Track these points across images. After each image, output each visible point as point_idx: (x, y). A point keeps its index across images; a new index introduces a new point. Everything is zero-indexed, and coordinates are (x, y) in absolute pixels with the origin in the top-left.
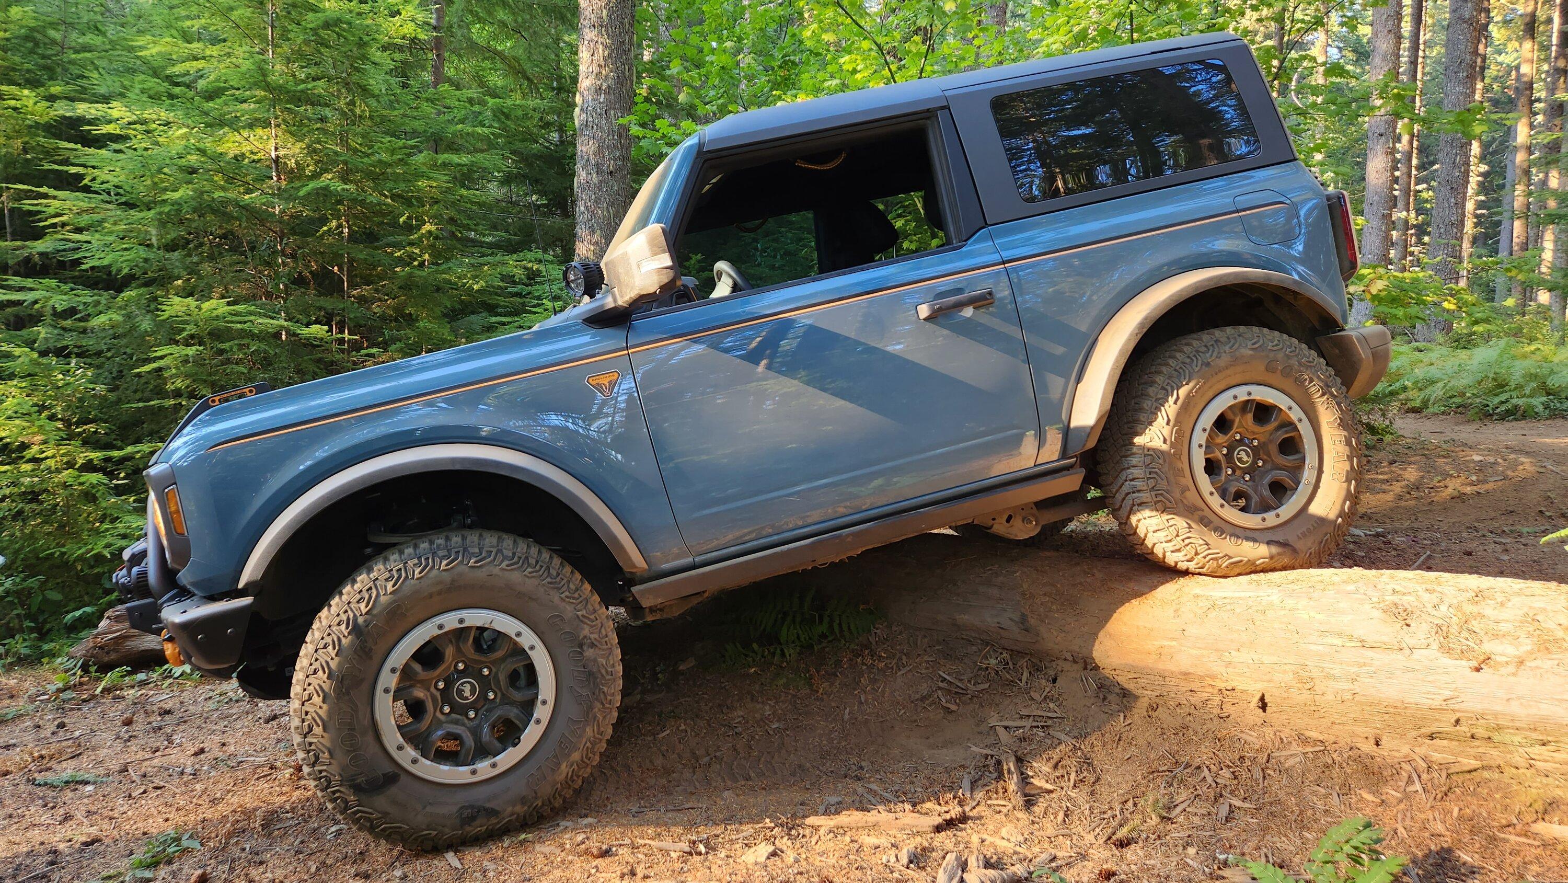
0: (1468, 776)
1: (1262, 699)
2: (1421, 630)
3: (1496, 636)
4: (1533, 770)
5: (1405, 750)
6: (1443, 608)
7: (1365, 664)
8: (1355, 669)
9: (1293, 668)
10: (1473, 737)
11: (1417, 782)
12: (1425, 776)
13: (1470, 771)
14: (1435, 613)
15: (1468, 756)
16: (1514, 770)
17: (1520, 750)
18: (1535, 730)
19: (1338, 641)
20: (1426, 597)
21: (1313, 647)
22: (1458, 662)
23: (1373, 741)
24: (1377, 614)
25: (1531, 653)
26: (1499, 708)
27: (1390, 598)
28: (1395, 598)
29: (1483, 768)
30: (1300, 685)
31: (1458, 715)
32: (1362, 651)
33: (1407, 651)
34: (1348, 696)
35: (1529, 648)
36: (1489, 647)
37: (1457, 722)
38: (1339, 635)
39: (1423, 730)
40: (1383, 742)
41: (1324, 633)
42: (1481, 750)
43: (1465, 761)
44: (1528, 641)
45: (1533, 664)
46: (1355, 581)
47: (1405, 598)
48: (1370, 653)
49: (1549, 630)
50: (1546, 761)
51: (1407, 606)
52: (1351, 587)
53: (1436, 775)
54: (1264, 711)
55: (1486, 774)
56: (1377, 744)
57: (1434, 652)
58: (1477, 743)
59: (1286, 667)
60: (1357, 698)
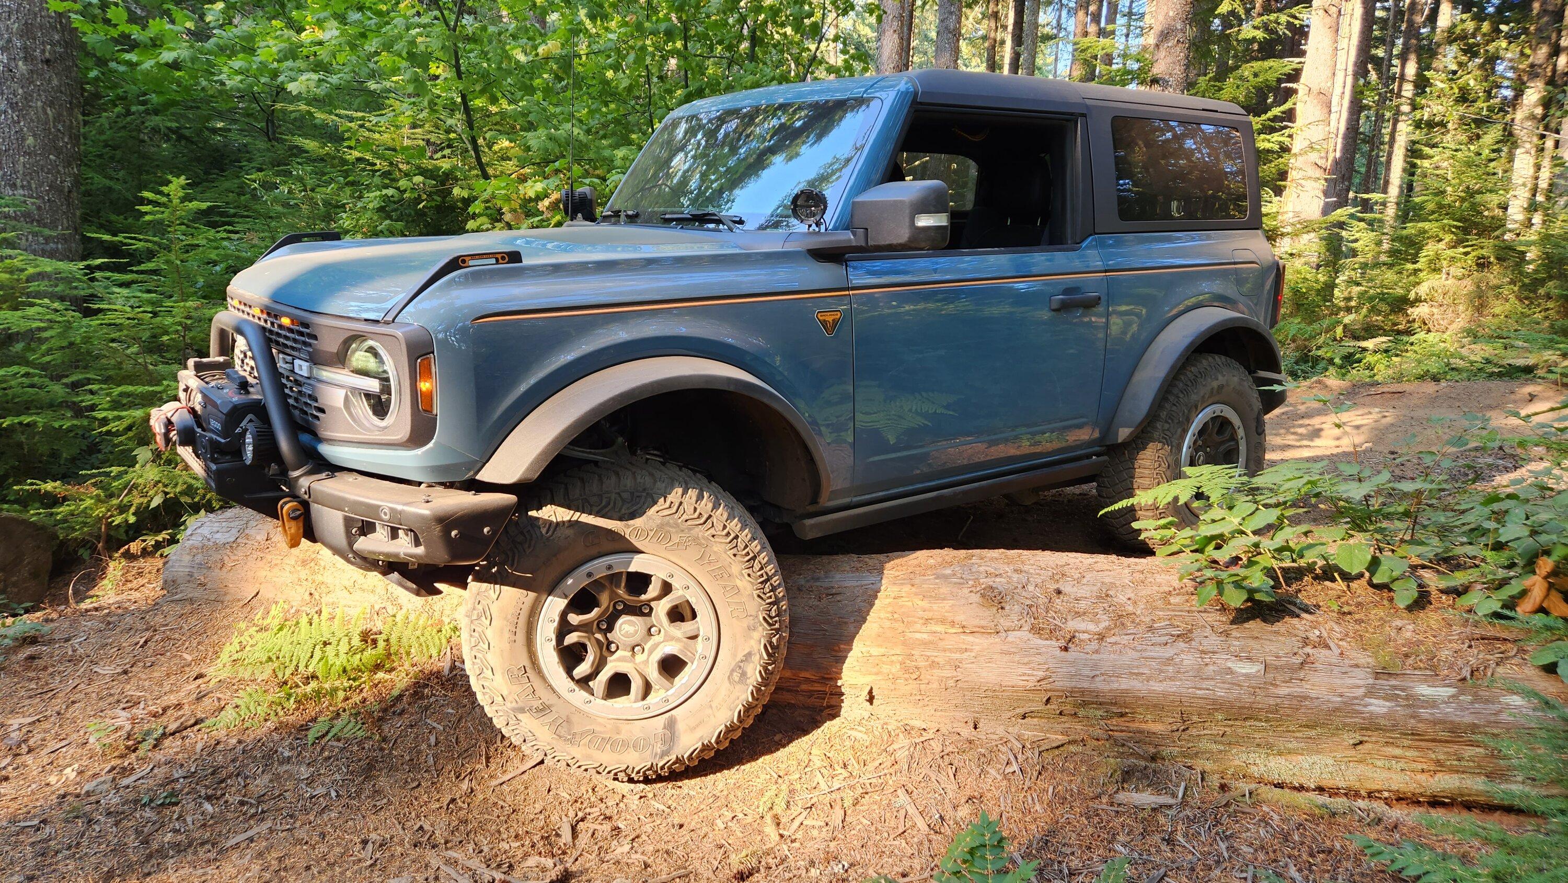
0: (1057, 752)
1: (870, 692)
2: (1012, 609)
3: (1078, 614)
4: (1112, 741)
5: (1000, 731)
6: (1031, 588)
7: (966, 650)
8: (958, 656)
9: (900, 658)
10: (1061, 714)
11: (1014, 762)
12: (1020, 756)
13: (1058, 747)
14: (1024, 594)
15: (1056, 733)
16: (1096, 743)
17: (1102, 723)
18: (1115, 704)
19: (939, 628)
20: (1015, 577)
21: (918, 636)
22: (1048, 642)
23: (972, 725)
24: (976, 598)
25: (1108, 629)
26: (1085, 685)
27: (985, 581)
28: (990, 581)
29: (1069, 742)
30: (906, 676)
31: (1049, 694)
32: (962, 636)
33: (1004, 634)
34: (951, 683)
35: (1107, 624)
36: (1073, 624)
37: (1048, 701)
38: (943, 621)
39: (1018, 711)
40: (980, 725)
41: (927, 621)
42: (1067, 725)
43: (1053, 737)
44: (1105, 617)
45: (1113, 639)
46: (950, 564)
47: (998, 580)
48: (970, 638)
49: (1122, 605)
50: (1122, 731)
51: (1001, 589)
52: (948, 571)
53: (1029, 754)
54: (871, 704)
55: (1072, 748)
56: (975, 728)
57: (1025, 634)
58: (1064, 719)
59: (894, 658)
60: (960, 684)
